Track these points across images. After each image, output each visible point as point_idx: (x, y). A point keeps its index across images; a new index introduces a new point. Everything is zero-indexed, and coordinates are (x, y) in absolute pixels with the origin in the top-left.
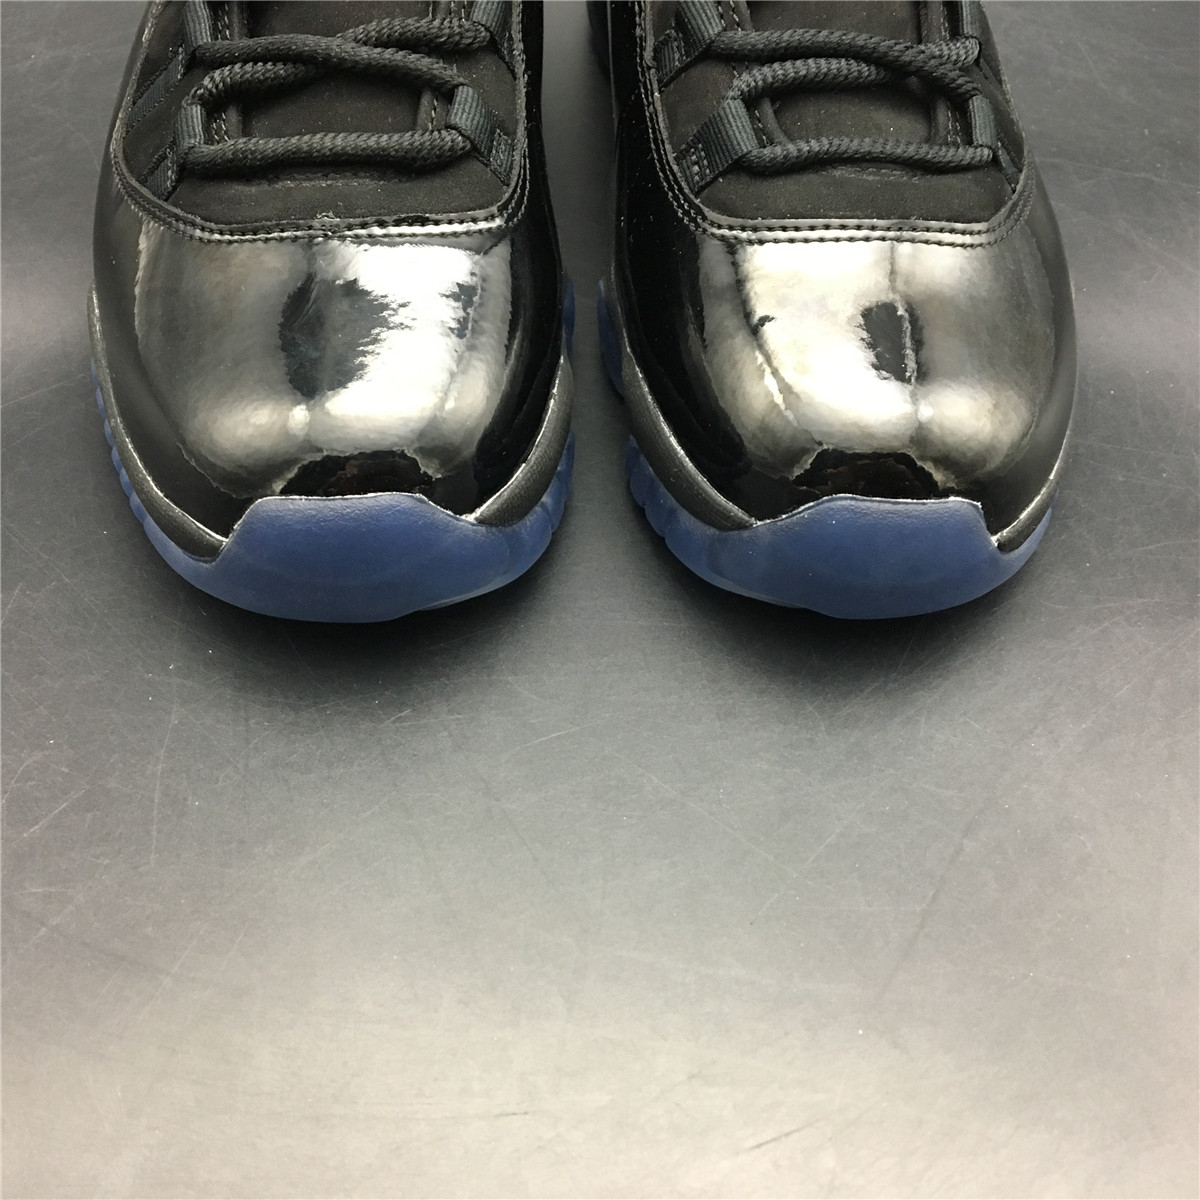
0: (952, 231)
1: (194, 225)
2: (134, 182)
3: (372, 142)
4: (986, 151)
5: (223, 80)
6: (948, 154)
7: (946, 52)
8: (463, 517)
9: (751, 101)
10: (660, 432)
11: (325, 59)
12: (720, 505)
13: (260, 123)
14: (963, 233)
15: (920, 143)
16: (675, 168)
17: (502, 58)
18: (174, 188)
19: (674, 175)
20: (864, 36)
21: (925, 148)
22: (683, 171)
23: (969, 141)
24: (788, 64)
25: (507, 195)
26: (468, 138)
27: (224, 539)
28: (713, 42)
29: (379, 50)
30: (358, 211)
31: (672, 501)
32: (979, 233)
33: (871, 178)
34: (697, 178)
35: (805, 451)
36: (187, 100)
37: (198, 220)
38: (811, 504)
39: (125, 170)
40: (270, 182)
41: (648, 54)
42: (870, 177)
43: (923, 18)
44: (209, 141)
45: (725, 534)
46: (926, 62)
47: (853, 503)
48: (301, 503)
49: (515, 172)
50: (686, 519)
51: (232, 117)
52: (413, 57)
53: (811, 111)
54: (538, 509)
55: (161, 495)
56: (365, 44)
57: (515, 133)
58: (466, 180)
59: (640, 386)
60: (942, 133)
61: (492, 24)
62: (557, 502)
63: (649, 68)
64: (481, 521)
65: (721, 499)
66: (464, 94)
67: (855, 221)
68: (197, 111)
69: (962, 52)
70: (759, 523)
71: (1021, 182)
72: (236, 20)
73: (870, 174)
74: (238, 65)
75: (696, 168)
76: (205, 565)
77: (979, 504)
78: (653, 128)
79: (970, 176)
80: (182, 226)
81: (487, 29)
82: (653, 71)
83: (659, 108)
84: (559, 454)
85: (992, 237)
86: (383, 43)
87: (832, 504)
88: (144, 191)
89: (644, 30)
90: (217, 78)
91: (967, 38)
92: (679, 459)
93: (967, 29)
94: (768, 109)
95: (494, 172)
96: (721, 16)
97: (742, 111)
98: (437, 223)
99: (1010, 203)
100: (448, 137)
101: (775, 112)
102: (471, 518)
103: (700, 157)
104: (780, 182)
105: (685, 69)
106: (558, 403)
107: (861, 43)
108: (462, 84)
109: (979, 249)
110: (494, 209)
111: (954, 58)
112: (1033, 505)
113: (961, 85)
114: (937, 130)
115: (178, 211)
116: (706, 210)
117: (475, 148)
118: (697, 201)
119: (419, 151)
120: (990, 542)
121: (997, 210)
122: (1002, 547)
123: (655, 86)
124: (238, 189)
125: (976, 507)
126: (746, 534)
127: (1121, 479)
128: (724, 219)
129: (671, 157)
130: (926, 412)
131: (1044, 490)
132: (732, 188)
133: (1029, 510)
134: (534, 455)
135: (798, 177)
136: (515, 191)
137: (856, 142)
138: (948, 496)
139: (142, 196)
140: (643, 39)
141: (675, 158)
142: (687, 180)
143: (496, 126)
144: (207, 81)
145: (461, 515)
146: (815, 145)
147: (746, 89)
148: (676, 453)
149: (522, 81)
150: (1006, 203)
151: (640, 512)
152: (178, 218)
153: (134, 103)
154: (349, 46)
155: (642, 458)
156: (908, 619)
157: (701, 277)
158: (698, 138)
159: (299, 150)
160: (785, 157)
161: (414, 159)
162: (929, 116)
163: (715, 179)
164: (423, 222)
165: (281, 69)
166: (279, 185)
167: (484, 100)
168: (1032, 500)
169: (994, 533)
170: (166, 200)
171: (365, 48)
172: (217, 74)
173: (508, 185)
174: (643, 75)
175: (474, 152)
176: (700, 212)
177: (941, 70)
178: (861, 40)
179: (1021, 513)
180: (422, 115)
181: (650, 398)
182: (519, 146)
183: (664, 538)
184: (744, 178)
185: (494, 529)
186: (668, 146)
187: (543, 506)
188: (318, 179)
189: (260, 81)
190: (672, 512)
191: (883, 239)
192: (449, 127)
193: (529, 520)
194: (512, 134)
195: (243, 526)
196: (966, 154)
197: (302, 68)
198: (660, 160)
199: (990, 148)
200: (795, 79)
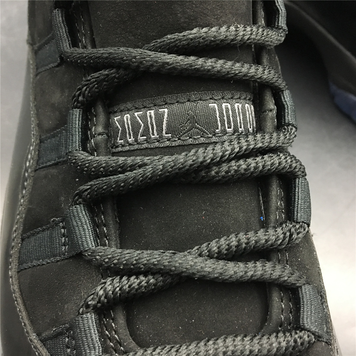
51: (119, 318)
66: (308, 294)
68: (92, 320)
108: (304, 284)
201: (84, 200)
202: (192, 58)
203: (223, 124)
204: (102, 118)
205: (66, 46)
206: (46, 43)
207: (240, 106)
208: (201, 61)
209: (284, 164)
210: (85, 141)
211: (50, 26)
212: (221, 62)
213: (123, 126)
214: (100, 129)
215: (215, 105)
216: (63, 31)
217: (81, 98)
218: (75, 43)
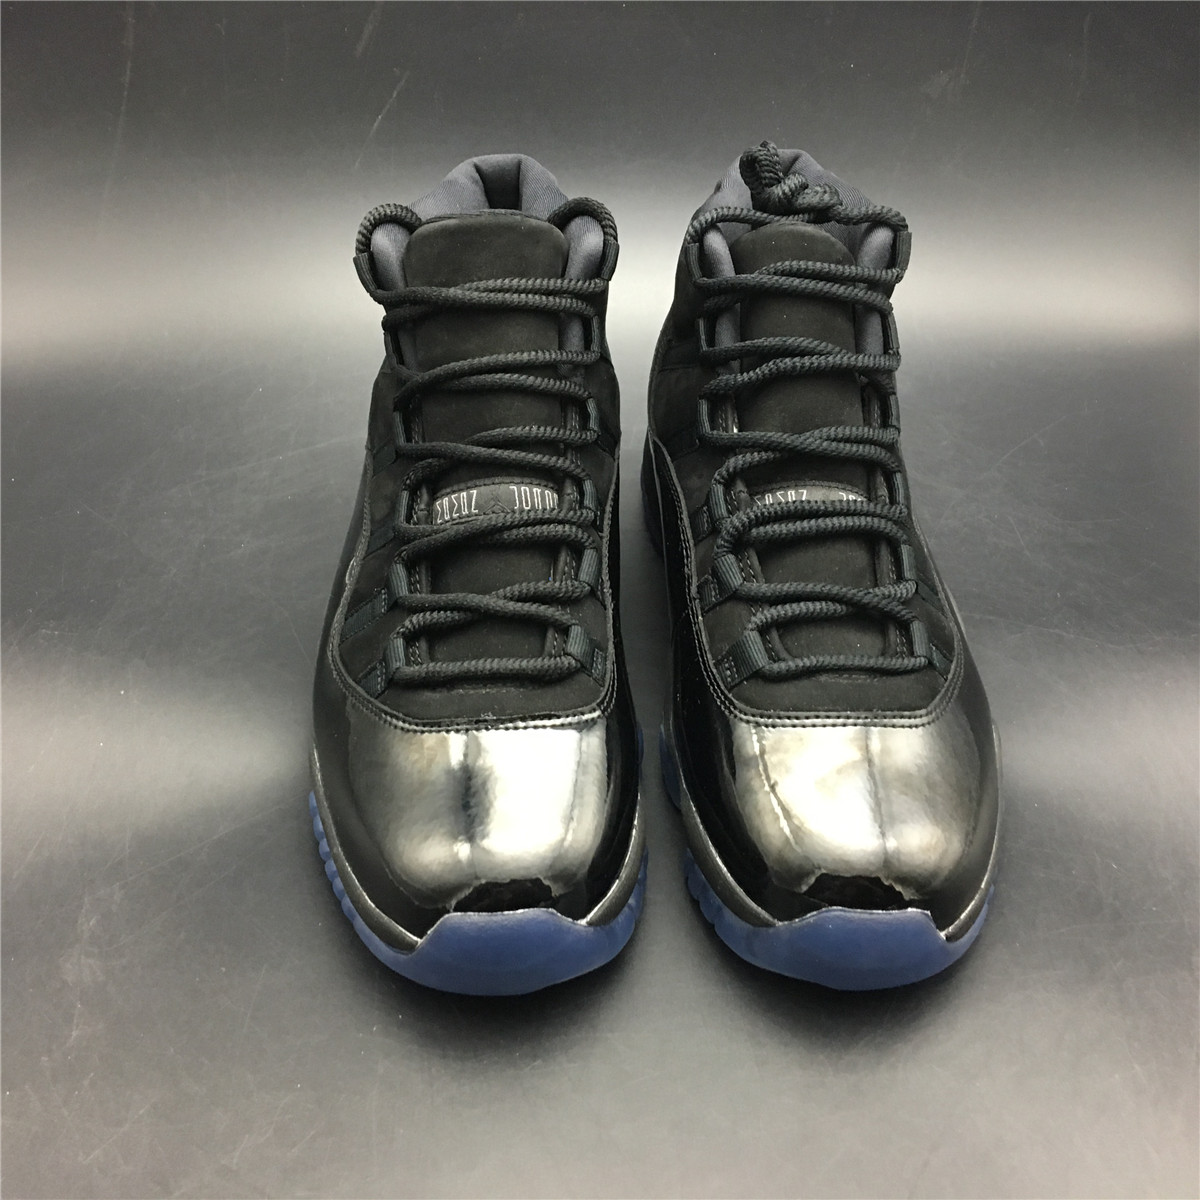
0: (902, 717)
1: (398, 718)
2: (350, 681)
3: (517, 665)
4: (923, 659)
5: (418, 622)
6: (896, 663)
7: (893, 592)
8: (579, 922)
9: (763, 630)
10: (709, 853)
11: (485, 612)
12: (752, 909)
13: (441, 650)
14: (910, 718)
15: (877, 657)
16: (714, 671)
17: (598, 599)
18: (383, 692)
19: (714, 675)
20: (837, 588)
21: (881, 660)
22: (719, 673)
23: (912, 653)
24: (787, 606)
25: (603, 694)
26: (579, 661)
27: (419, 940)
28: (737, 590)
29: (520, 604)
30: (508, 712)
31: (719, 901)
32: (921, 716)
33: (846, 681)
34: (729, 679)
35: (808, 874)
36: (393, 635)
37: (401, 715)
38: (815, 913)
39: (343, 671)
40: (449, 690)
41: (694, 589)
42: (843, 680)
43: (877, 566)
44: (408, 663)
45: (757, 929)
46: (879, 603)
47: (842, 913)
48: (473, 917)
49: (608, 676)
50: (730, 916)
51: (423, 645)
52: (543, 607)
53: (806, 635)
54: (626, 909)
55: (373, 906)
56: (511, 599)
57: (607, 648)
58: (577, 687)
59: (694, 818)
60: (893, 646)
61: (592, 582)
62: (637, 901)
63: (695, 599)
64: (590, 924)
65: (753, 905)
66: (576, 631)
67: (835, 714)
68: (400, 642)
69: (904, 591)
70: (780, 923)
71: (952, 672)
72: (424, 578)
73: (844, 679)
74: (428, 613)
75: (728, 672)
76: (403, 956)
77: (929, 912)
78: (698, 640)
79: (913, 676)
80: (389, 718)
81: (589, 585)
82: (698, 601)
83: (702, 628)
84: (639, 869)
85: (930, 718)
86: (522, 598)
87: (828, 914)
88: (359, 689)
89: (690, 570)
90: (415, 621)
91: (907, 581)
92: (724, 875)
93: (907, 574)
94: (775, 635)
95: (595, 679)
96: (742, 570)
97: (758, 639)
98: (559, 717)
99: (943, 690)
100: (566, 661)
101: (780, 636)
102: (583, 922)
103: (731, 665)
104: (785, 686)
105: (720, 604)
106: (638, 832)
107: (835, 592)
108: (574, 624)
109: (921, 728)
110: (594, 705)
111: (899, 595)
112: (969, 908)
113: (904, 616)
114: (890, 645)
115: (386, 708)
116: (736, 702)
117: (583, 666)
118: (730, 696)
119: (547, 671)
120: (939, 938)
121: (933, 699)
122: (949, 938)
123: (699, 612)
124: (428, 695)
125: (927, 915)
126: (771, 930)
127: (1042, 875)
128: (748, 709)
129: (711, 663)
130: (892, 844)
131: (977, 897)
132: (751, 689)
133: (967, 911)
134: (624, 874)
135: (796, 682)
136: (608, 690)
137: (834, 658)
138: (906, 907)
139: (358, 692)
140: (690, 577)
141: (714, 664)
142: (722, 679)
143: (595, 646)
144: (407, 623)
145: (577, 920)
146: (807, 662)
147: (760, 624)
148: (721, 870)
149: (610, 607)
150: (940, 691)
151: (695, 903)
152: (386, 713)
153: (346, 620)
154: (501, 603)
155: (696, 867)
156: (885, 991)
157: (734, 749)
158: (729, 653)
159: (469, 671)
160: (787, 671)
161: (544, 676)
162: (884, 633)
163: (741, 682)
164: (550, 717)
165: (456, 616)
166: (454, 692)
167: (587, 633)
168: (968, 905)
169: (942, 929)
170: (376, 698)
171: (512, 603)
172: (414, 619)
173: (603, 686)
174: (691, 602)
175: (583, 668)
176: (731, 703)
177: (890, 607)
178: (835, 589)
179: (960, 914)
180: (548, 644)
181: (701, 827)
182: (610, 657)
183: (713, 926)
184: (760, 682)
185: (598, 928)
186: (709, 656)
187: (630, 907)
188: (481, 688)
189: (443, 623)
190: (719, 909)
191: (855, 725)
192: (567, 654)
193: (621, 918)
194: (604, 650)
195: (435, 931)
196: (909, 662)
197: (469, 614)
198: (704, 664)
199: (925, 657)
200: (792, 617)
201: (403, 560)
202: (493, 449)
203: (521, 503)
204: (425, 497)
205: (401, 441)
206: (385, 445)
207: (539, 491)
208: (499, 452)
209: (568, 533)
210: (409, 518)
211: (390, 426)
212: (517, 452)
213: (442, 508)
214: (423, 506)
215: (515, 488)
216: (400, 429)
217: (408, 482)
218: (409, 439)
